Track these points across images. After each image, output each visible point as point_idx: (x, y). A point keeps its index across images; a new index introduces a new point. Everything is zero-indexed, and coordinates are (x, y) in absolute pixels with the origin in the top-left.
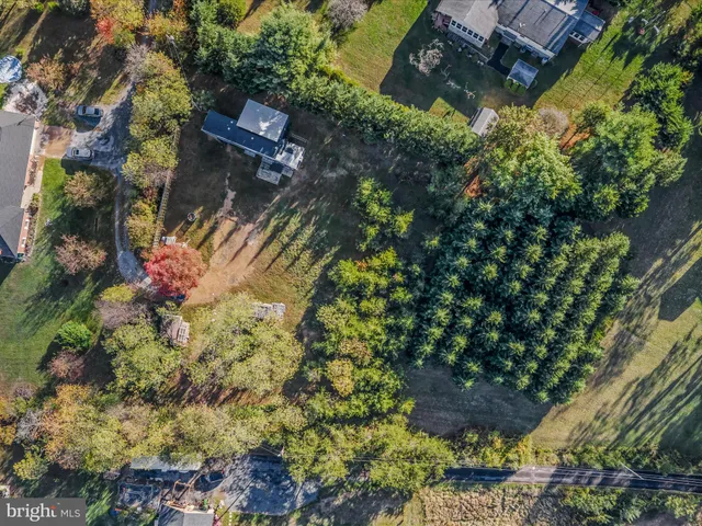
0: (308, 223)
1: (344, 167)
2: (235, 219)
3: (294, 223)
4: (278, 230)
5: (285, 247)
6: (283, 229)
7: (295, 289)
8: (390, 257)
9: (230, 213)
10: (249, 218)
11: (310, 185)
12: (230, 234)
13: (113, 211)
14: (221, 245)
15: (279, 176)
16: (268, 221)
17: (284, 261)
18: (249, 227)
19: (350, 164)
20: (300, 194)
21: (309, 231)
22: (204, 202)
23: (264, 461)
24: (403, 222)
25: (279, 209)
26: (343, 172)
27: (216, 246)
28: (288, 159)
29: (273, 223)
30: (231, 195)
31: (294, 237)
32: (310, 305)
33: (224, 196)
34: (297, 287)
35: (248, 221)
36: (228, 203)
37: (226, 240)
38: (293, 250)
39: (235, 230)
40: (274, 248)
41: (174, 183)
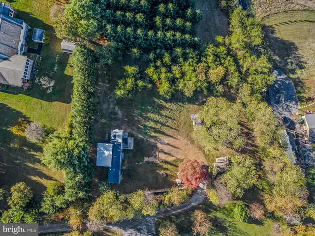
0: (147, 117)
1: (114, 108)
2: (157, 153)
3: (152, 124)
4: (156, 131)
5: (163, 124)
6: (154, 128)
7: (181, 113)
8: (150, 71)
9: (155, 157)
10: (155, 147)
11: (128, 122)
12: (166, 153)
13: (173, 215)
14: (173, 156)
15: (129, 138)
16: (152, 137)
17: (170, 123)
18: (159, 145)
19: (112, 106)
20: (134, 125)
21: (151, 115)
22: (154, 171)
23: (270, 100)
24: (131, 69)
25: (145, 134)
26: (117, 108)
27: (174, 158)
28: (119, 136)
29: (153, 134)
30: (146, 159)
31: (157, 122)
32: (187, 103)
33: (148, 162)
34: (180, 112)
35: (156, 147)
36: (151, 159)
37: (169, 154)
38: (163, 120)
39: (162, 151)
40: (164, 129)
41: (150, 189)
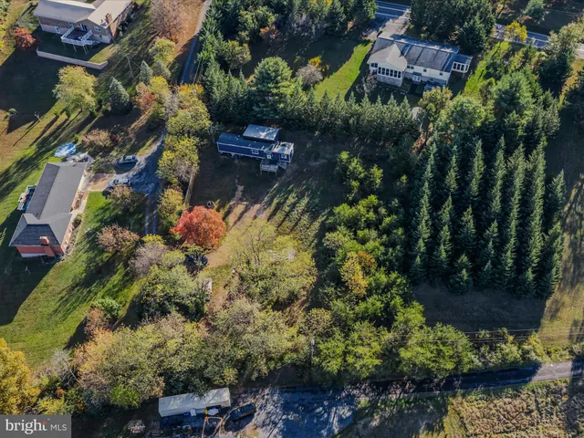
0: (303, 196)
1: (324, 158)
2: (245, 203)
3: (291, 200)
4: (279, 207)
5: (287, 215)
6: (285, 202)
7: (300, 242)
9: (241, 200)
10: (256, 200)
11: (301, 172)
12: (242, 214)
13: (144, 217)
14: (235, 223)
15: (277, 167)
16: (272, 200)
17: (287, 224)
18: (257, 206)
19: (328, 156)
20: (294, 179)
21: (305, 201)
22: (219, 195)
25: (278, 191)
26: (324, 161)
27: (231, 224)
28: (283, 150)
29: (276, 201)
30: (241, 188)
31: (294, 206)
32: (315, 251)
33: (236, 189)
34: (302, 240)
35: (255, 203)
36: (239, 194)
37: (239, 219)
38: (295, 214)
39: (247, 209)
40: (279, 216)
